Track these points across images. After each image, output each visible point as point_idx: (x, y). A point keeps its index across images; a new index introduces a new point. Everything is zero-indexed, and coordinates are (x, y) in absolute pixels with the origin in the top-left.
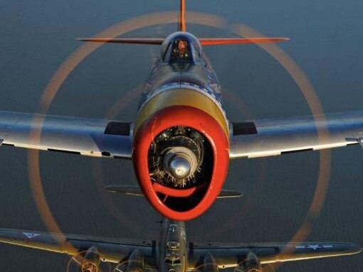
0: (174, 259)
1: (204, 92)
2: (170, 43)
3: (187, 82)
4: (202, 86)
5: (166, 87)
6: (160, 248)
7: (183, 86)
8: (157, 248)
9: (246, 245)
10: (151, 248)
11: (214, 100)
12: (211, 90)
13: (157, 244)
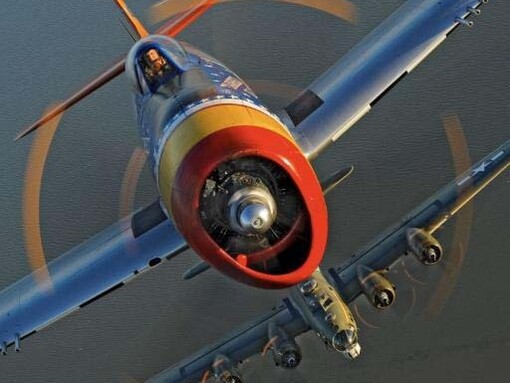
0: (322, 302)
1: (220, 100)
2: (135, 66)
3: (190, 103)
4: (212, 96)
5: (169, 129)
6: (298, 303)
7: (188, 113)
8: (294, 304)
9: (398, 225)
10: (287, 310)
11: (240, 102)
12: (227, 91)
13: (291, 300)
